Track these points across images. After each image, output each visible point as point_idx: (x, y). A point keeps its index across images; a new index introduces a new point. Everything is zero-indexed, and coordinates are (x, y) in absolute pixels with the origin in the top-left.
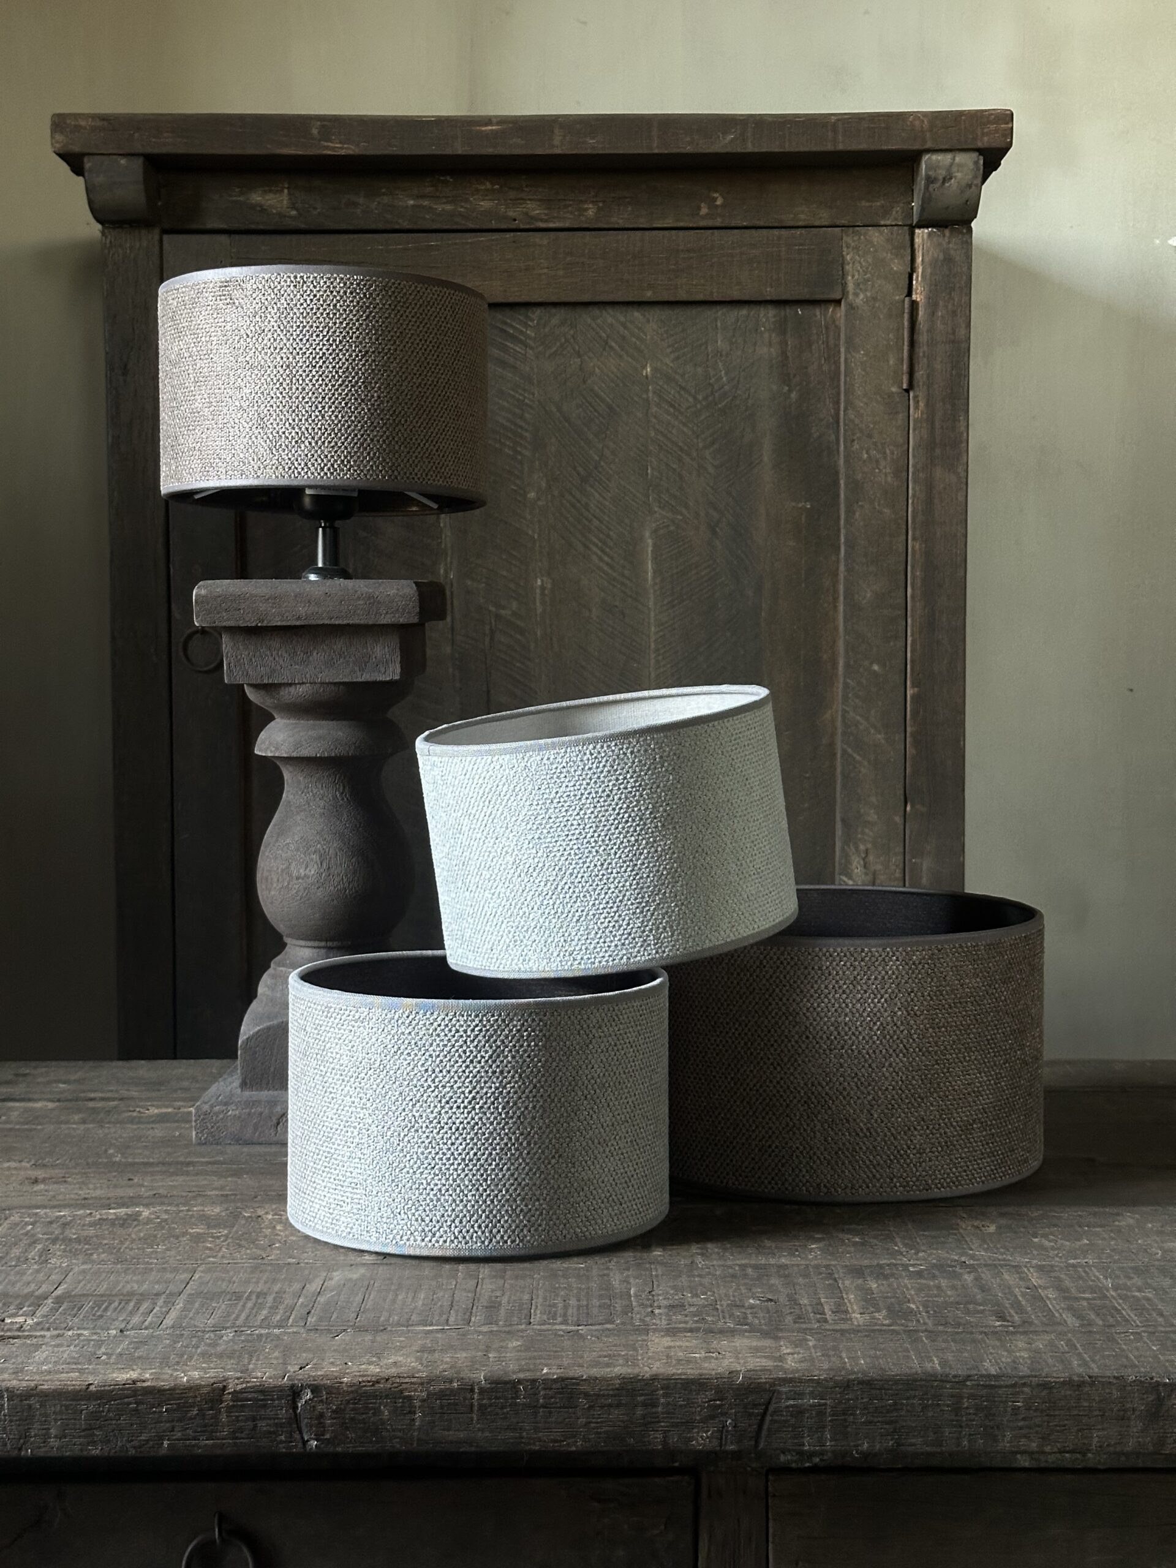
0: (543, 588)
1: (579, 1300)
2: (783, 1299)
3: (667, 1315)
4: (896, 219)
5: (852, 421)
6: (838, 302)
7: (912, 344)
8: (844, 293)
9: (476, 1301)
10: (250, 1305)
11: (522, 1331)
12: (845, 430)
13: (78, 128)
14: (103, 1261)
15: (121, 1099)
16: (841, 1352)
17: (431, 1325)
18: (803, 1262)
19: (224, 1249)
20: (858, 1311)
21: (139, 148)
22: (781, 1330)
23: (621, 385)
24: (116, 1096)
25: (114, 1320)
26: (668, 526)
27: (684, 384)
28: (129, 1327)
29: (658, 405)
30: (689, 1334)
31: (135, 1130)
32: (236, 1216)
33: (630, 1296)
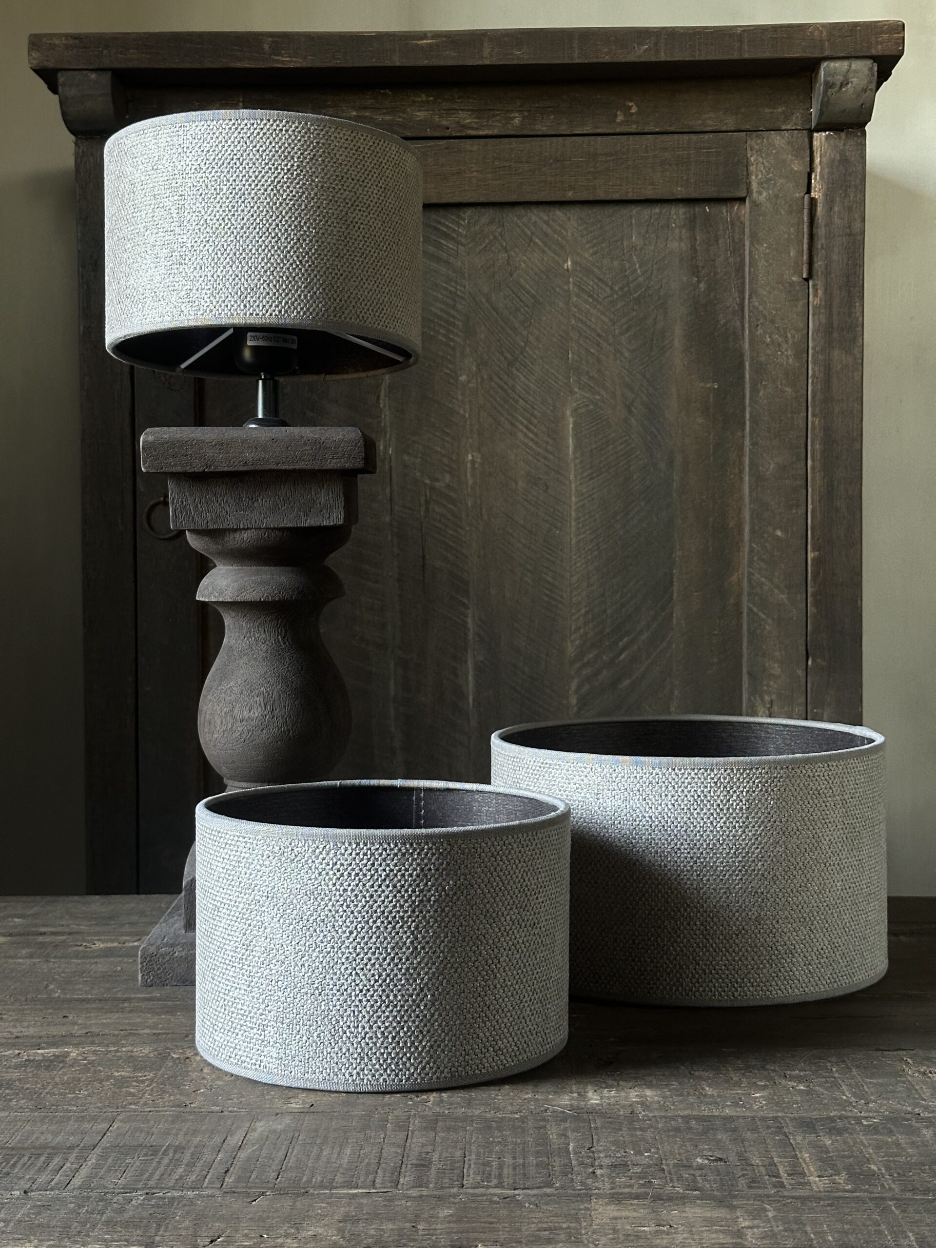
0: (473, 462)
1: (514, 1158)
2: (733, 1158)
3: (610, 1176)
4: (796, 124)
5: (756, 308)
6: (742, 200)
7: (811, 237)
8: (749, 190)
9: (405, 1158)
10: (166, 1161)
11: (455, 1196)
12: (750, 317)
13: (52, 47)
14: (21, 1108)
15: (70, 934)
16: (804, 1225)
17: (357, 1188)
18: (748, 1114)
19: (147, 1095)
20: (815, 1173)
21: (107, 63)
22: (735, 1197)
23: (544, 277)
24: (67, 930)
25: (20, 1178)
26: (587, 406)
27: (602, 276)
28: (35, 1187)
29: (577, 295)
30: (636, 1202)
31: (79, 964)
32: (163, 1057)
33: (568, 1152)
